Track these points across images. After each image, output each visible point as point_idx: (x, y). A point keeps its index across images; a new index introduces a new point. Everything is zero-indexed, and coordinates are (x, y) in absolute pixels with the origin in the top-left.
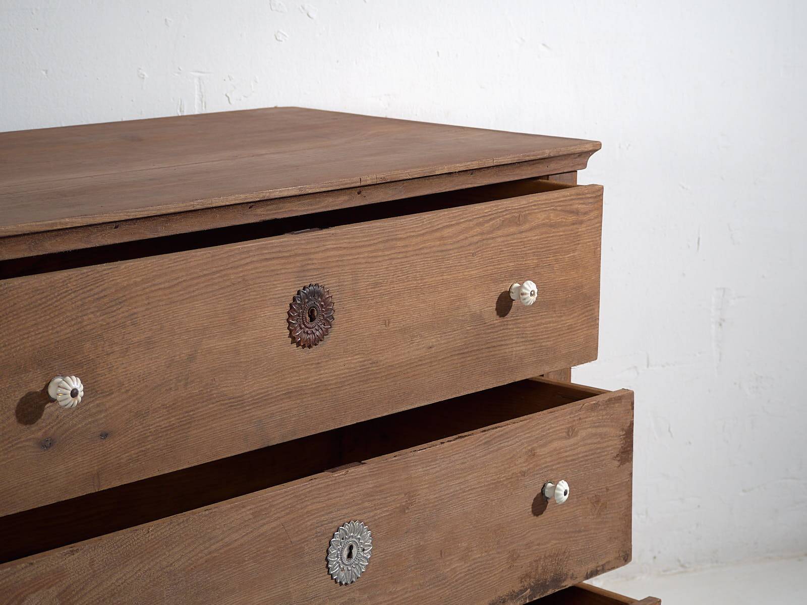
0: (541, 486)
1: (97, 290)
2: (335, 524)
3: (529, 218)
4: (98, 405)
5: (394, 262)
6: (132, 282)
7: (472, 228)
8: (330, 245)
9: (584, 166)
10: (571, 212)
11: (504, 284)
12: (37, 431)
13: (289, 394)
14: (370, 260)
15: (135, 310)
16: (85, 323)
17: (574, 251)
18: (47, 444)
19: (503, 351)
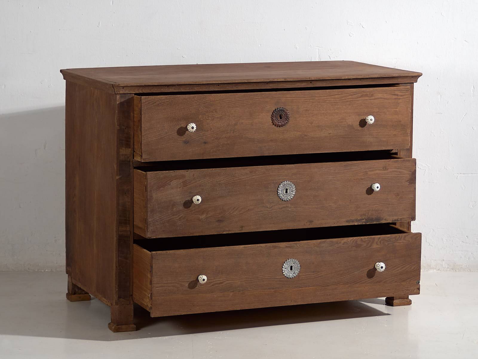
0: (370, 185)
1: (204, 101)
2: (281, 181)
3: (374, 95)
4: (203, 134)
5: (314, 104)
6: (216, 100)
7: (348, 96)
8: (288, 96)
9: (416, 82)
10: (395, 95)
11: (363, 116)
12: (184, 138)
13: (272, 140)
14: (304, 102)
15: (216, 108)
16: (200, 110)
17: (396, 108)
18: (186, 142)
19: (362, 139)
